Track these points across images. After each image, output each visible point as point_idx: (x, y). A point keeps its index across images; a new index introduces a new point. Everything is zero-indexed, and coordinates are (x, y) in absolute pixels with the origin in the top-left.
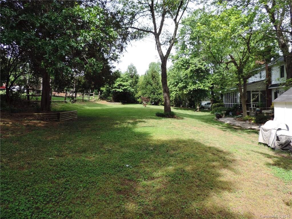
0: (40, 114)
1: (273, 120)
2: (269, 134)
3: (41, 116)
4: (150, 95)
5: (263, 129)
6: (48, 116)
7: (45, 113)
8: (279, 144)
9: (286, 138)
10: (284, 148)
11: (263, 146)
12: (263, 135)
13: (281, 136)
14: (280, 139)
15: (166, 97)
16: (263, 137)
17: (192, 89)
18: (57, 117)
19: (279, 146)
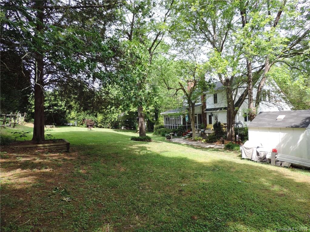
0: (47, 145)
1: (248, 140)
2: (252, 151)
3: (48, 147)
4: (86, 117)
5: (245, 148)
6: (55, 147)
7: (52, 144)
8: (259, 158)
9: (264, 153)
10: (263, 161)
11: (246, 160)
12: (246, 153)
13: (261, 152)
14: (260, 155)
15: (142, 122)
16: (246, 154)
17: (135, 111)
18: (67, 147)
19: (259, 159)
